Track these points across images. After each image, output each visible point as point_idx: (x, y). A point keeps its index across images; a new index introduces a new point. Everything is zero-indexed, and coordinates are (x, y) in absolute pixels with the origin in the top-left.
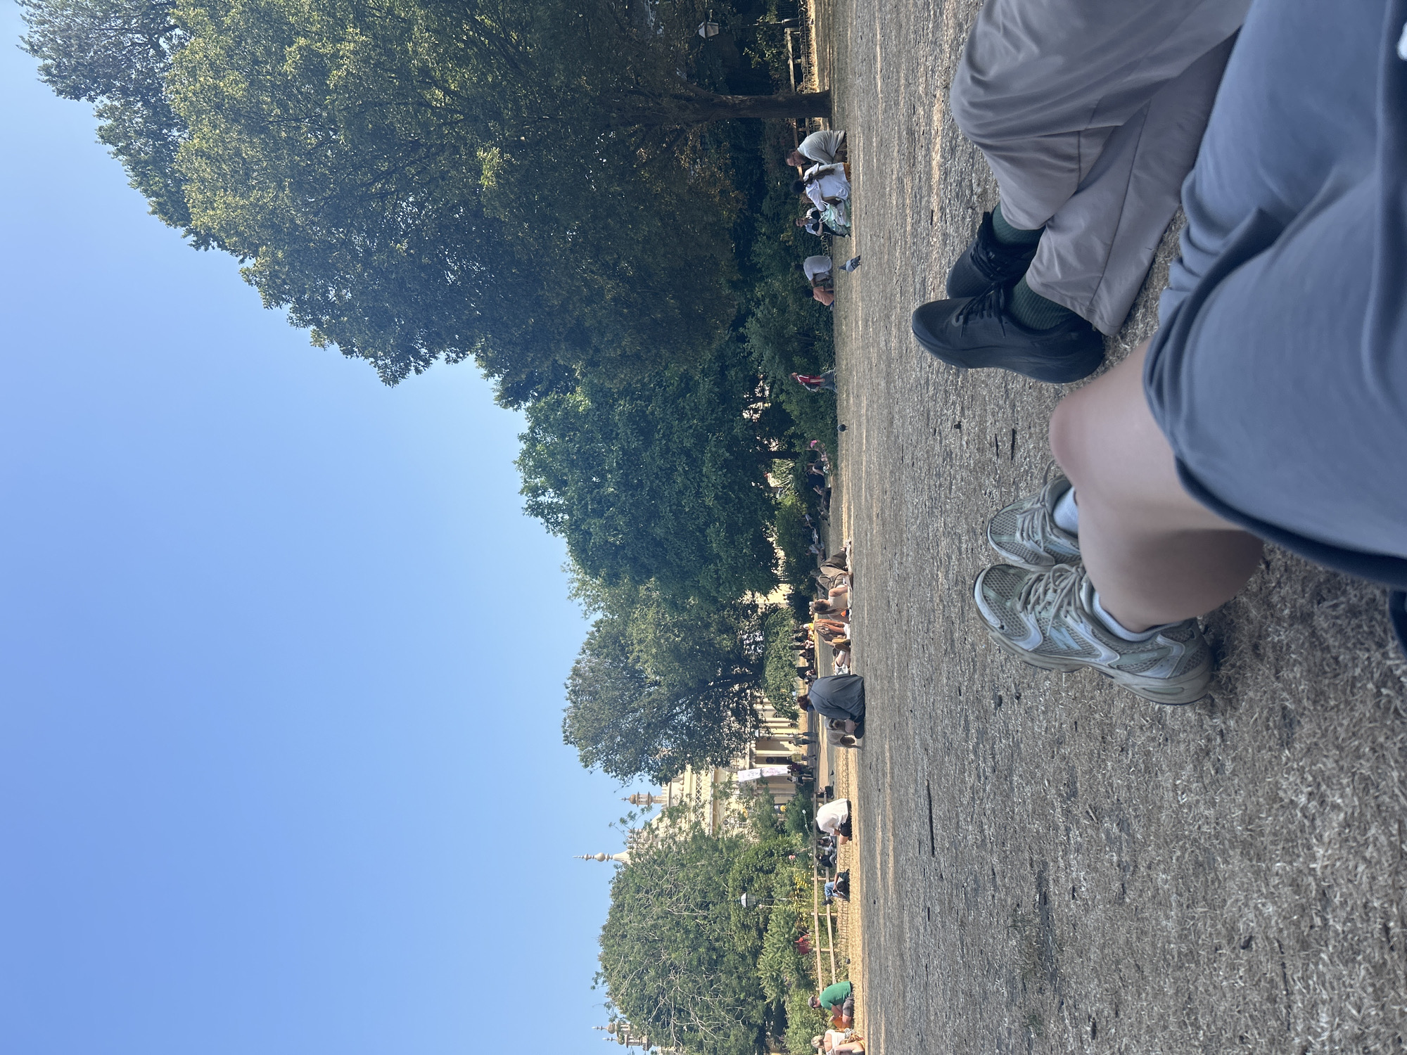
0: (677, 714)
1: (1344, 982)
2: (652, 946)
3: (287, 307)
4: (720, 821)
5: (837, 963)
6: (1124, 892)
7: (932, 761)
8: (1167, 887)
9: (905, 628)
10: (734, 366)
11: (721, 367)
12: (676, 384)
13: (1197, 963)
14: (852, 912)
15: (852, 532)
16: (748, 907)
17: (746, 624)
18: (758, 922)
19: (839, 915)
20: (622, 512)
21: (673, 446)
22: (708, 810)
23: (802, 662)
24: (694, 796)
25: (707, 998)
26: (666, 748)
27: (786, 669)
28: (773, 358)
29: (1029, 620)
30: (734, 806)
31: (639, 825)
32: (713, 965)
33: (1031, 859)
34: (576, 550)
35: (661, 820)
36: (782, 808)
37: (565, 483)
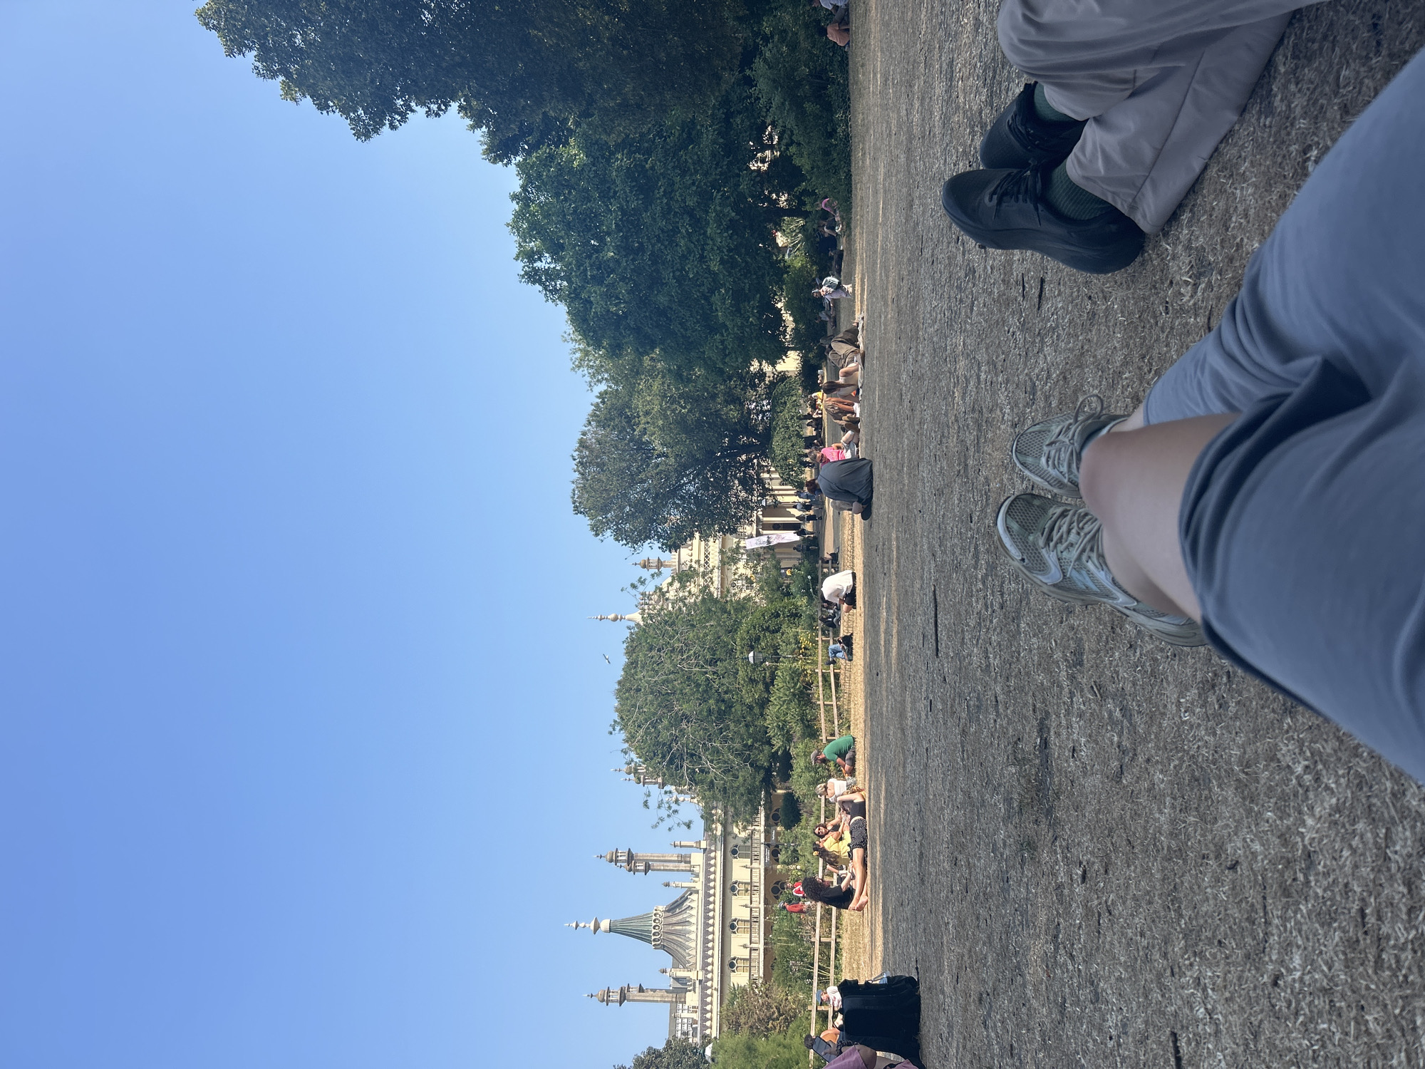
0: (685, 484)
1: (1318, 940)
2: (664, 699)
3: (251, 55)
4: (727, 585)
5: (840, 715)
6: (1122, 773)
7: (939, 569)
8: (1162, 786)
9: (917, 427)
10: (739, 113)
11: (725, 114)
12: (677, 134)
13: (1185, 861)
14: (855, 672)
15: (865, 307)
16: (755, 664)
17: (751, 393)
18: (764, 677)
19: (842, 672)
20: (623, 279)
21: (676, 207)
22: (716, 575)
23: (810, 431)
24: (702, 562)
25: (717, 744)
26: (675, 516)
27: (794, 439)
28: (783, 104)
29: (1050, 557)
30: (741, 571)
31: (649, 588)
32: (722, 716)
33: (1034, 706)
34: (577, 320)
35: (671, 584)
36: (788, 573)
37: (562, 247)
